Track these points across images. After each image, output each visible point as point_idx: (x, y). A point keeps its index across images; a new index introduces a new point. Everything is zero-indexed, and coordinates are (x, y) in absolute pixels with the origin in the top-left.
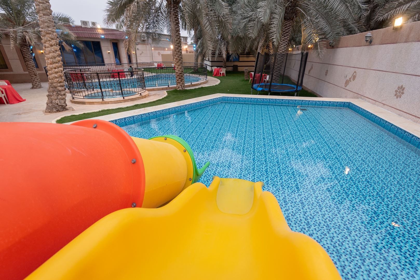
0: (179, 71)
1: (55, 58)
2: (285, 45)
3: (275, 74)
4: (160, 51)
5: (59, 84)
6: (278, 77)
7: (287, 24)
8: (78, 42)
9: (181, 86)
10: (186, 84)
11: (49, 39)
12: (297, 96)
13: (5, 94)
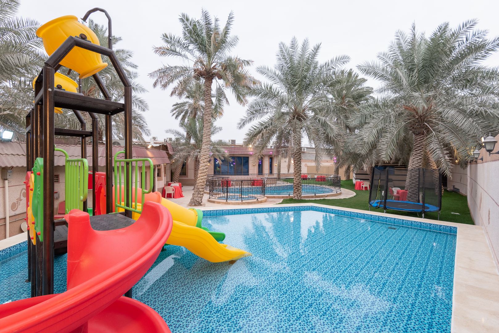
0: (296, 181)
1: (204, 170)
2: (418, 160)
3: (410, 191)
4: (307, 163)
5: (201, 187)
6: (414, 194)
7: (417, 139)
8: (230, 158)
9: (297, 195)
10: (302, 195)
11: (204, 158)
12: (425, 218)
13: (174, 192)
